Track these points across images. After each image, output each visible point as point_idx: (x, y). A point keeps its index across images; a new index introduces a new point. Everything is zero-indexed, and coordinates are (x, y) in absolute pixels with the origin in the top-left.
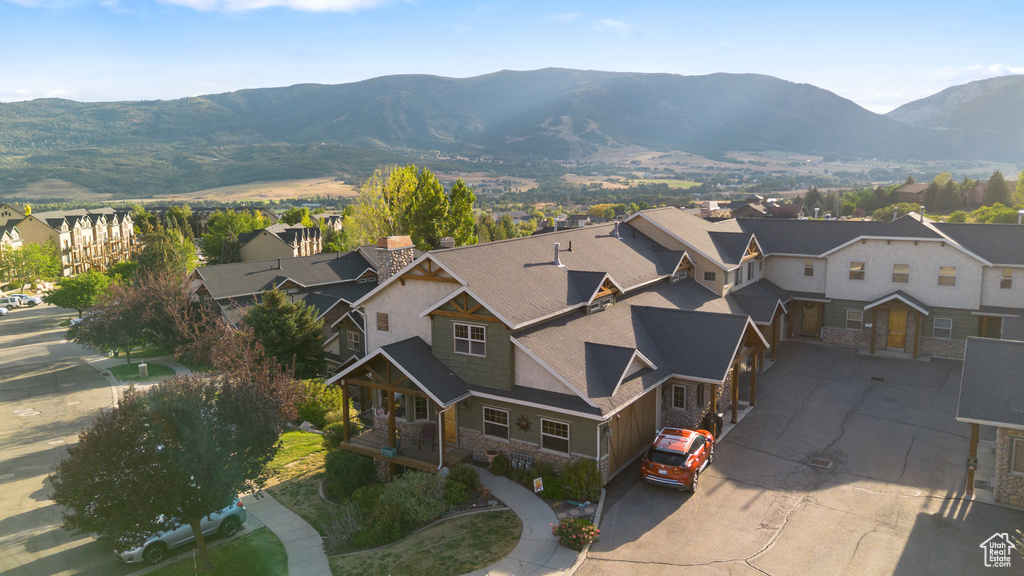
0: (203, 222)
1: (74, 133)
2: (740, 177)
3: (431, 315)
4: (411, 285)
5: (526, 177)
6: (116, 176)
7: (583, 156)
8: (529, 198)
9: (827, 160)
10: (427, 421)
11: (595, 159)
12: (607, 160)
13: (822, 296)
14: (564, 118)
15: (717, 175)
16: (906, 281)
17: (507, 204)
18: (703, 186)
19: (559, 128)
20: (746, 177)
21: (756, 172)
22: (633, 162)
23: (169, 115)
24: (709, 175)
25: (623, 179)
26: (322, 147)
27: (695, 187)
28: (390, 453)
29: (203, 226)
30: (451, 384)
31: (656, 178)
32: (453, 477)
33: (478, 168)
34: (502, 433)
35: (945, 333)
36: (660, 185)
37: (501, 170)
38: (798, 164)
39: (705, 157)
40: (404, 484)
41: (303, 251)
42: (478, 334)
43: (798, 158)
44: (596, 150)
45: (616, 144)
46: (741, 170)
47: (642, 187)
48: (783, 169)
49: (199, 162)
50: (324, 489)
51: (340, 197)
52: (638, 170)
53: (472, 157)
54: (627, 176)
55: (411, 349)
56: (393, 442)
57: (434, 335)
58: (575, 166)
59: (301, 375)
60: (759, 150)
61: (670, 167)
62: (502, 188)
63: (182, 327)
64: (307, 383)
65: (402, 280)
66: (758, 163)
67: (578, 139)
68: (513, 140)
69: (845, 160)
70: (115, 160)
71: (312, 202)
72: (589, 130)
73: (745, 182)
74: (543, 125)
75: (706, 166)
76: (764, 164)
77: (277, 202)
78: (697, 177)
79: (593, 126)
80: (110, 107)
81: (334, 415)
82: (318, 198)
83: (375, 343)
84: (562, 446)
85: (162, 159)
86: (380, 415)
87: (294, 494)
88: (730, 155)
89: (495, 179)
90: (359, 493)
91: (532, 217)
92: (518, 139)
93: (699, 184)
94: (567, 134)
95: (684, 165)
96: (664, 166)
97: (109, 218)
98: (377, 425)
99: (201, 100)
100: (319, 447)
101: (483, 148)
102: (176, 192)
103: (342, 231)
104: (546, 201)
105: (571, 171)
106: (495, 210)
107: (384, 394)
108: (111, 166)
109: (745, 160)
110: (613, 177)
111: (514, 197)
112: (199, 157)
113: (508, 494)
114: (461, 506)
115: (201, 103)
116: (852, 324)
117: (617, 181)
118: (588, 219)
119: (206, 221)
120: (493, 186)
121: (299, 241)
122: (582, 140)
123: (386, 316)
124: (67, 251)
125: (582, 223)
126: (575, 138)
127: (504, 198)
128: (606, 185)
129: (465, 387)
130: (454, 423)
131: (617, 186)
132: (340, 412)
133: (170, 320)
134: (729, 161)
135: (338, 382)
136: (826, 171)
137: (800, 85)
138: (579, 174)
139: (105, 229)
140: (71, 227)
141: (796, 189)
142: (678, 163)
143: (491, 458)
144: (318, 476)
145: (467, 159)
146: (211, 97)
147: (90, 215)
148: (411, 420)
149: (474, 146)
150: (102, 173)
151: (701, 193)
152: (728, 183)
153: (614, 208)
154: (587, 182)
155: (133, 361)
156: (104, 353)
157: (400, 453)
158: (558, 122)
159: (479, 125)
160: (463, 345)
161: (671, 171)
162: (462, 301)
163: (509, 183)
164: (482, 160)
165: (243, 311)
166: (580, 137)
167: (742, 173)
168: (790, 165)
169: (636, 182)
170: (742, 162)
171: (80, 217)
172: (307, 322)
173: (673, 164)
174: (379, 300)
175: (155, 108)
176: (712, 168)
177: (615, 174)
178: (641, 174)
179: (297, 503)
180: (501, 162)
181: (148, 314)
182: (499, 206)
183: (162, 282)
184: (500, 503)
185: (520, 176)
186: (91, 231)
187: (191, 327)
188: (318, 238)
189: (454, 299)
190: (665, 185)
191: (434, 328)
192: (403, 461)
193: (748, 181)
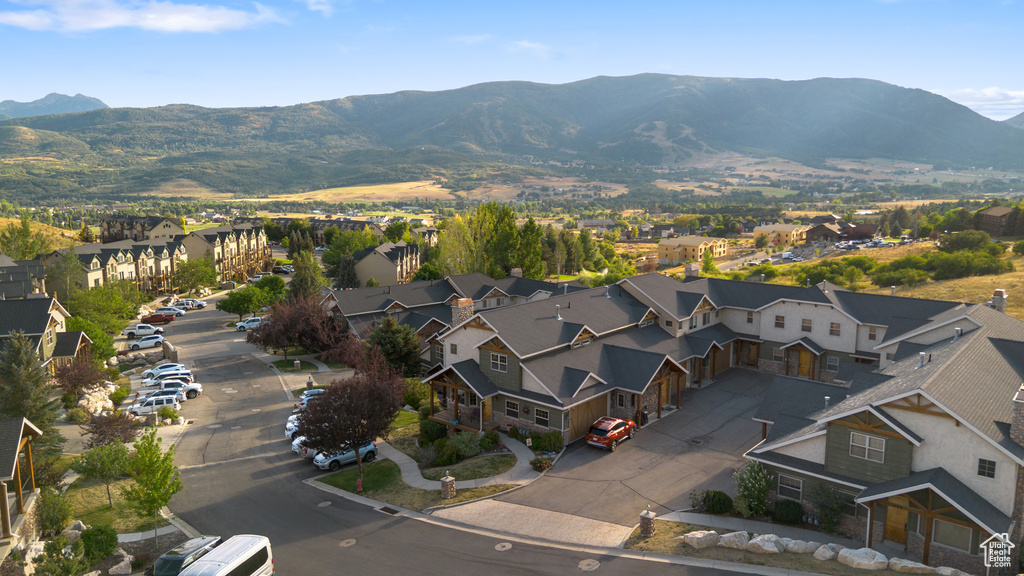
0: (320, 233)
1: (201, 137)
2: (840, 186)
3: (479, 348)
4: (469, 330)
5: (617, 182)
6: (236, 177)
7: (676, 162)
8: (619, 203)
9: (936, 168)
10: (476, 406)
11: (687, 166)
12: (700, 166)
13: (758, 337)
14: (659, 124)
15: (815, 183)
16: (810, 331)
17: (595, 210)
18: (799, 195)
19: (651, 134)
20: (846, 186)
21: (857, 181)
22: (727, 169)
23: (284, 120)
24: (807, 183)
25: (716, 186)
26: (422, 152)
27: (790, 196)
28: (455, 423)
29: (319, 235)
30: (488, 386)
31: (751, 185)
32: (486, 436)
33: (569, 173)
34: (515, 415)
35: (834, 368)
36: (754, 193)
37: (591, 175)
38: (904, 173)
39: (804, 164)
40: (459, 437)
41: (404, 267)
42: (503, 359)
43: (905, 165)
44: (690, 156)
45: (712, 150)
46: (841, 178)
47: (735, 194)
48: (887, 178)
49: (310, 164)
50: (419, 442)
51: (437, 200)
52: (732, 176)
53: (563, 162)
54: (720, 182)
55: (468, 366)
56: (457, 417)
57: (480, 358)
58: (667, 171)
59: (407, 375)
60: (862, 158)
61: (766, 174)
62: (591, 193)
63: (323, 336)
64: (409, 380)
65: (465, 327)
66: (861, 171)
67: (671, 145)
68: (605, 146)
69: (958, 169)
70: (237, 162)
71: (411, 205)
72: (683, 136)
73: (845, 191)
74: (637, 131)
75: (804, 173)
76: (867, 172)
77: (380, 204)
78: (795, 185)
79: (688, 131)
80: (234, 112)
81: (425, 402)
82: (417, 201)
83: (449, 361)
84: (545, 423)
85: (278, 161)
86: (450, 401)
87: (401, 444)
88: (830, 162)
89: (585, 184)
90: (437, 442)
91: (616, 225)
92: (611, 144)
93: (796, 192)
94: (660, 139)
95: (781, 172)
96: (760, 173)
97: (249, 233)
98: (449, 407)
99: (313, 106)
100: (416, 420)
101: (575, 153)
102: (290, 193)
103: (437, 246)
104: (634, 208)
105: (663, 177)
106: (583, 217)
107: (453, 390)
108: (233, 168)
109: (847, 167)
110: (706, 183)
111: (604, 203)
112: (310, 160)
113: (513, 446)
114: (488, 450)
115: (313, 109)
116: (777, 358)
117: (710, 188)
118: (672, 230)
119: (322, 232)
120: (583, 191)
121: (402, 259)
122: (675, 145)
123: (456, 346)
124: (219, 261)
125: (665, 233)
126: (669, 144)
127: (593, 205)
128: (698, 191)
129: (496, 388)
130: (490, 408)
131: (709, 193)
132: (429, 400)
133: (314, 330)
134: (829, 168)
135: (428, 382)
136: (935, 181)
137: (911, 89)
138: (670, 180)
139: (245, 242)
140: (223, 242)
141: (897, 200)
142: (774, 170)
143: (508, 429)
144: (415, 436)
145: (559, 164)
146: (322, 103)
147: (234, 230)
148: (467, 405)
149: (567, 151)
150: (225, 174)
151: (795, 203)
152: (826, 192)
153: (698, 219)
154: (677, 187)
155: (289, 358)
156: (265, 351)
157: (460, 423)
158: (652, 128)
159: (572, 131)
160: (495, 365)
161: (766, 178)
162: (495, 341)
163: (599, 189)
164: (574, 165)
165: (365, 325)
166: (673, 142)
167: (842, 181)
168: (895, 173)
169: (729, 188)
170: (843, 170)
171: (229, 233)
172: (409, 339)
173: (769, 171)
174: (452, 337)
175: (272, 114)
176: (809, 175)
177: (708, 181)
178: (735, 181)
179: (404, 449)
180: (593, 167)
181: (301, 326)
182: (587, 213)
183: (311, 303)
184: (509, 450)
185: (611, 181)
186: (235, 244)
187: (329, 336)
188: (416, 254)
189: (491, 340)
190: (759, 193)
191: (480, 355)
192: (460, 427)
193: (848, 190)
